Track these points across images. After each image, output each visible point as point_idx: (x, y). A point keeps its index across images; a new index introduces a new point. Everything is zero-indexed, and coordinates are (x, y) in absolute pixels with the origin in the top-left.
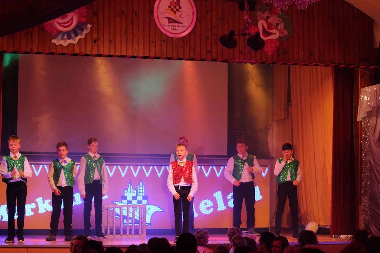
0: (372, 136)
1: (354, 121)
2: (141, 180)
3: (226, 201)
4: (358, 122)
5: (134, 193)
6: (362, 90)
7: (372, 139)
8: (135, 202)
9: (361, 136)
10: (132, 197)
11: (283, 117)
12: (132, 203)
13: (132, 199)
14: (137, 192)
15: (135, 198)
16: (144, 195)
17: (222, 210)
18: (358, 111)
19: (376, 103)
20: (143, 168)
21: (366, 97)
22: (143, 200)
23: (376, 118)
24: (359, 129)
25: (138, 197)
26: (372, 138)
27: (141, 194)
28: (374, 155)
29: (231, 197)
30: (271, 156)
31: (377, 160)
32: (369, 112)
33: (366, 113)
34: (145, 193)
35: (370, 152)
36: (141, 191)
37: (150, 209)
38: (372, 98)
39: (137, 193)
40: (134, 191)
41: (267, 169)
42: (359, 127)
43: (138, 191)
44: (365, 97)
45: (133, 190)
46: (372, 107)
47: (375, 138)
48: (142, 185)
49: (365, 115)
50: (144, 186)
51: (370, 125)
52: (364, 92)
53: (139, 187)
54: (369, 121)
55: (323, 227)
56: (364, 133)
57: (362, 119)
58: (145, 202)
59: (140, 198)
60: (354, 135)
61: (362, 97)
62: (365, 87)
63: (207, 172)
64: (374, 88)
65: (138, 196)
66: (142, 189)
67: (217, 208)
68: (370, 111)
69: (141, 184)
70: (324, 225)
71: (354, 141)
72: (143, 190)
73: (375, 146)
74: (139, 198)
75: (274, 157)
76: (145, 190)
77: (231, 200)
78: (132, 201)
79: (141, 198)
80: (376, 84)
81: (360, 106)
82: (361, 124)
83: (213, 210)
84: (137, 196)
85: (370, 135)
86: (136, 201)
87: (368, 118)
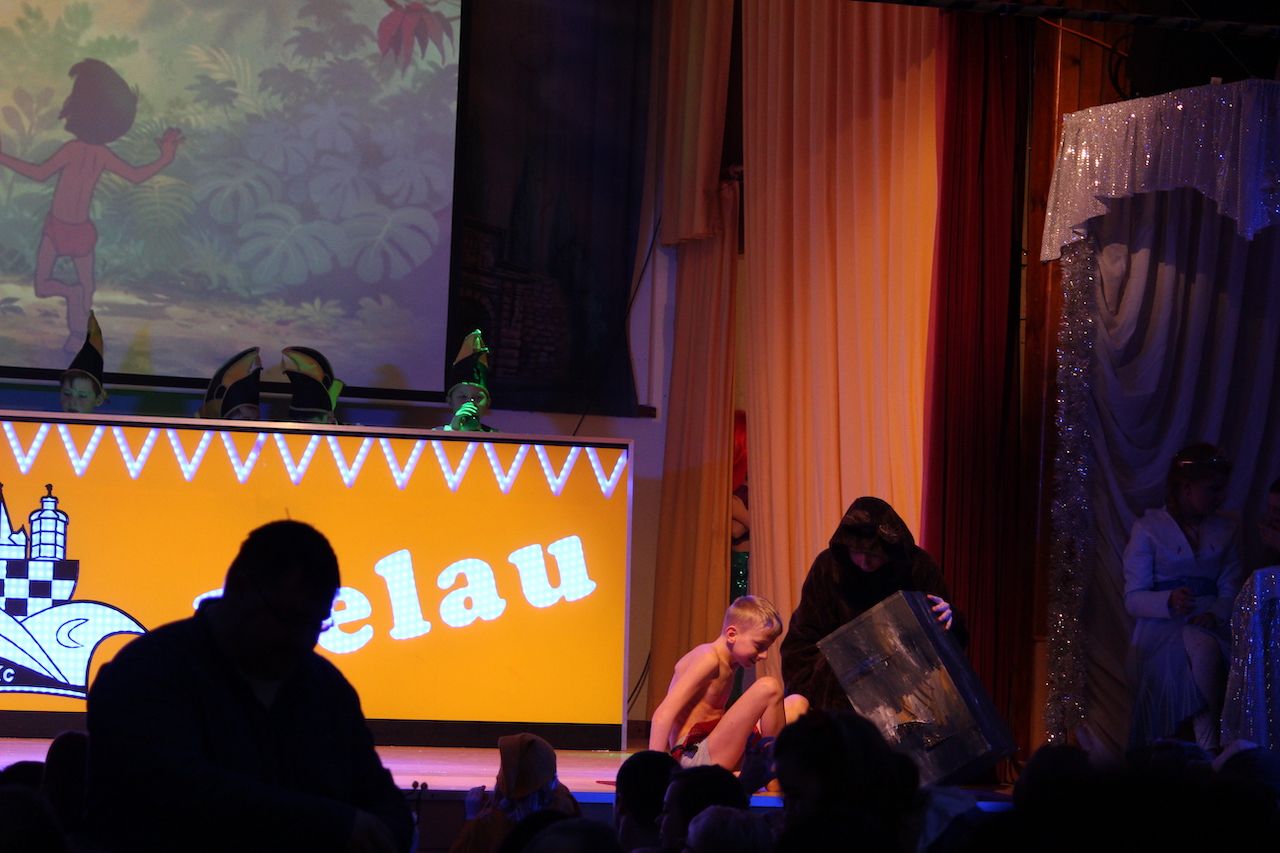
0: (1104, 329)
1: (1024, 262)
2: (49, 487)
3: (430, 599)
4: (1046, 263)
5: (15, 545)
6: (1071, 119)
7: (1105, 343)
8: (18, 586)
9: (1057, 328)
10: (5, 563)
11: (699, 227)
12: (6, 590)
13: (5, 572)
14: (29, 540)
15: (17, 569)
16: (60, 555)
17: (412, 636)
18: (1045, 213)
19: (1132, 182)
20: (59, 435)
21: (1084, 154)
22: (55, 577)
23: (1124, 248)
24: (1049, 296)
25: (31, 564)
26: (1103, 338)
27: (48, 551)
28: (1109, 415)
29: (452, 582)
30: (642, 401)
31: (1124, 441)
32: (1094, 223)
33: (1081, 226)
34: (64, 547)
35: (1092, 404)
36: (48, 538)
37: (87, 620)
38: (1115, 161)
39: (28, 546)
40: (14, 537)
41: (622, 460)
42: (1049, 289)
43: (36, 539)
44: (1084, 150)
45: (13, 532)
46: (1113, 199)
47: (1116, 341)
48: (55, 511)
49: (1077, 234)
50: (62, 517)
51: (1099, 281)
52: (1079, 130)
53: (40, 518)
54: (1094, 263)
56: (1070, 314)
57: (1064, 249)
58: (62, 589)
59: (40, 571)
60: (1023, 324)
61: (1069, 151)
62: (1080, 108)
63: (349, 465)
64: (1125, 113)
65: (34, 560)
66: (52, 528)
67: (392, 625)
69: (49, 505)
71: (1022, 347)
72: (56, 532)
73: (1116, 375)
74: (36, 569)
75: (654, 409)
76: (65, 534)
77: (453, 592)
78: (7, 581)
79: (45, 569)
80: (1133, 97)
81: (1057, 192)
82: (1058, 275)
83: (371, 636)
84: (28, 559)
85: (1093, 329)
86: (24, 583)
87: (1092, 247)
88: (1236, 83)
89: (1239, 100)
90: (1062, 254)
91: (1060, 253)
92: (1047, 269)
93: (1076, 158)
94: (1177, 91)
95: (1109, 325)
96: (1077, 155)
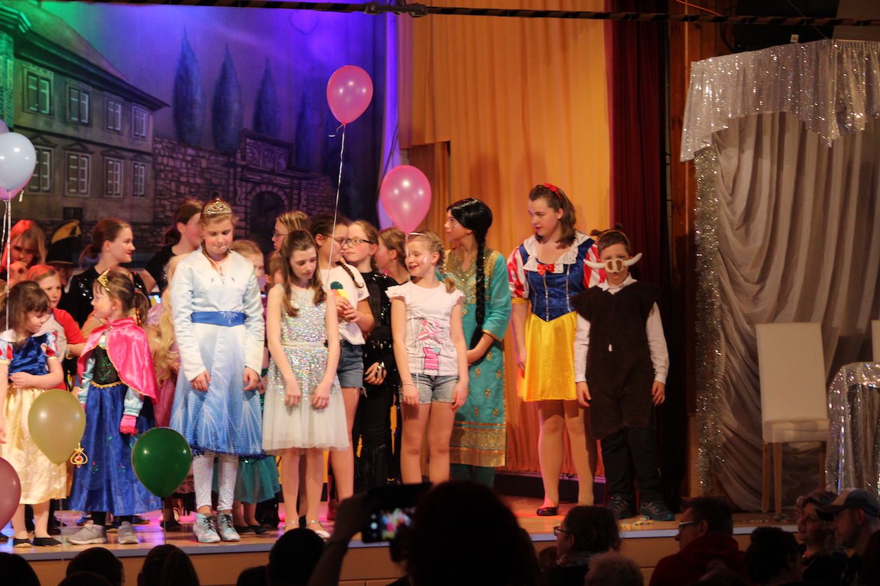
0: (726, 206)
1: (668, 161)
4: (683, 164)
6: (696, 66)
7: (726, 214)
9: (693, 205)
18: (682, 130)
19: (743, 109)
21: (708, 90)
23: (736, 150)
24: (687, 185)
26: (725, 212)
28: (731, 263)
31: (742, 280)
32: (717, 137)
33: (707, 137)
35: (719, 256)
38: (730, 93)
42: (687, 179)
44: (707, 88)
46: (729, 120)
47: (734, 213)
49: (706, 143)
51: (720, 173)
52: (703, 73)
54: (717, 161)
55: (567, 478)
56: (702, 197)
57: (696, 154)
60: (669, 204)
61: (697, 87)
62: (703, 57)
64: (734, 62)
68: (719, 133)
70: (572, 474)
71: (669, 219)
73: (735, 235)
80: (739, 50)
81: (690, 115)
82: (692, 170)
85: (719, 204)
87: (715, 152)
88: (814, 42)
89: (817, 53)
90: (695, 155)
91: (693, 156)
92: (685, 166)
93: (702, 91)
94: (773, 47)
95: (730, 204)
96: (702, 90)
